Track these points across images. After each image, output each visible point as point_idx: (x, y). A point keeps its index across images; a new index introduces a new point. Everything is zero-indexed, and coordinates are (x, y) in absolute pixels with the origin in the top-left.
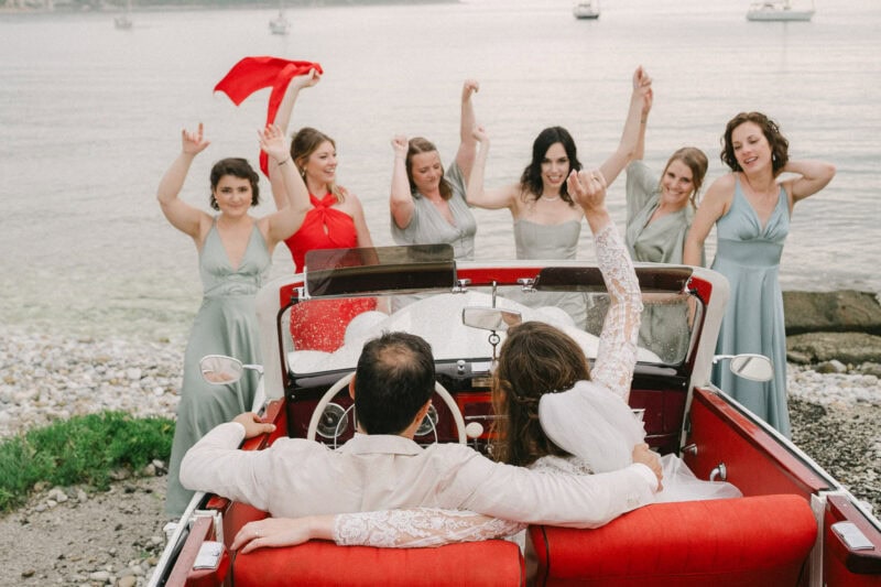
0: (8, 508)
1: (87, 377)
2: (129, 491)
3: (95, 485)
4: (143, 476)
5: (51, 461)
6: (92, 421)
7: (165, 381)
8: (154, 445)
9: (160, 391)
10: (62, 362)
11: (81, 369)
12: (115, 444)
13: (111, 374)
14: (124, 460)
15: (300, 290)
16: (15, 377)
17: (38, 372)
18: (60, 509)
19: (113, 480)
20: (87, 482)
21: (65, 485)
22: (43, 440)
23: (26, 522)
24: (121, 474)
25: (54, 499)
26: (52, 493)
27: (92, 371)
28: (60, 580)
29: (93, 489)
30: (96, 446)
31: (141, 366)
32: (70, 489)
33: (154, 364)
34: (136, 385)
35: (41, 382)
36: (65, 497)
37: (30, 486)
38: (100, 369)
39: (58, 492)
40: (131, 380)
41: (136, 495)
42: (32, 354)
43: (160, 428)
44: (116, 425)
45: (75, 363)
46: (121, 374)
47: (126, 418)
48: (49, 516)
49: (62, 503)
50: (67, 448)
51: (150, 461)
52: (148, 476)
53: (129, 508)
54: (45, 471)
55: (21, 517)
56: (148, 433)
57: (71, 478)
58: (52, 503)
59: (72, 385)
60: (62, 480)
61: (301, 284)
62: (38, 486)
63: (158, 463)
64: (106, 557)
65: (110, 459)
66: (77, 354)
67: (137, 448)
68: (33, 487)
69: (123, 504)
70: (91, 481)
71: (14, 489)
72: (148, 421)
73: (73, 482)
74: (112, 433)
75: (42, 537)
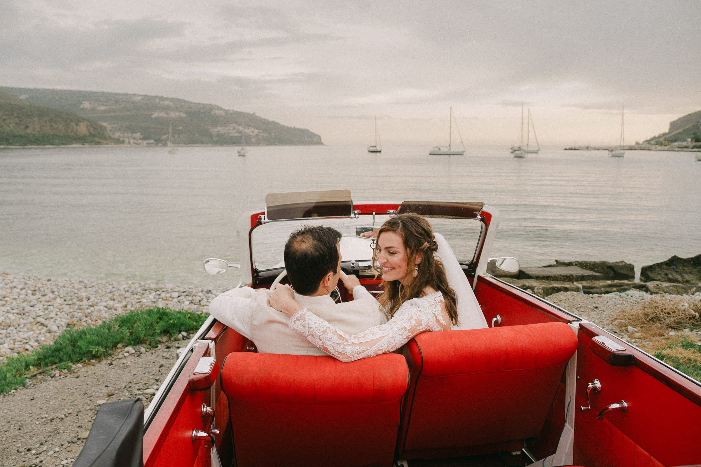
0: (103, 357)
1: (151, 296)
2: (168, 347)
3: (150, 345)
4: (176, 340)
5: (126, 332)
6: (150, 312)
7: (190, 298)
8: (182, 325)
9: (187, 303)
10: (139, 290)
11: (148, 293)
12: (162, 323)
13: (163, 295)
14: (166, 332)
15: (262, 216)
16: (115, 297)
17: (127, 294)
18: (131, 357)
19: (160, 342)
20: (146, 343)
21: (134, 345)
22: (124, 322)
23: (111, 364)
24: (165, 339)
25: (128, 352)
26: (127, 349)
27: (154, 294)
28: (127, 394)
29: (149, 347)
30: (151, 325)
31: (178, 291)
32: (138, 347)
33: (185, 290)
34: (175, 300)
35: (128, 299)
36: (134, 351)
37: (115, 345)
38: (158, 293)
39: (130, 349)
40: (173, 298)
41: (172, 349)
42: (125, 286)
43: (185, 316)
44: (162, 314)
45: (146, 290)
46: (168, 295)
47: (168, 311)
48: (124, 361)
49: (132, 354)
50: (135, 325)
51: (180, 332)
52: (179, 340)
53: (168, 356)
54: (123, 338)
55: (109, 362)
56: (179, 318)
57: (137, 341)
58: (126, 354)
59: (144, 300)
60: (132, 342)
61: (263, 213)
62: (119, 346)
63: (185, 334)
64: (154, 381)
65: (158, 331)
66: (147, 286)
67: (174, 325)
68: (116, 346)
69: (164, 354)
70: (148, 343)
71: (106, 347)
72: (179, 312)
73: (138, 343)
74: (160, 318)
75: (119, 372)
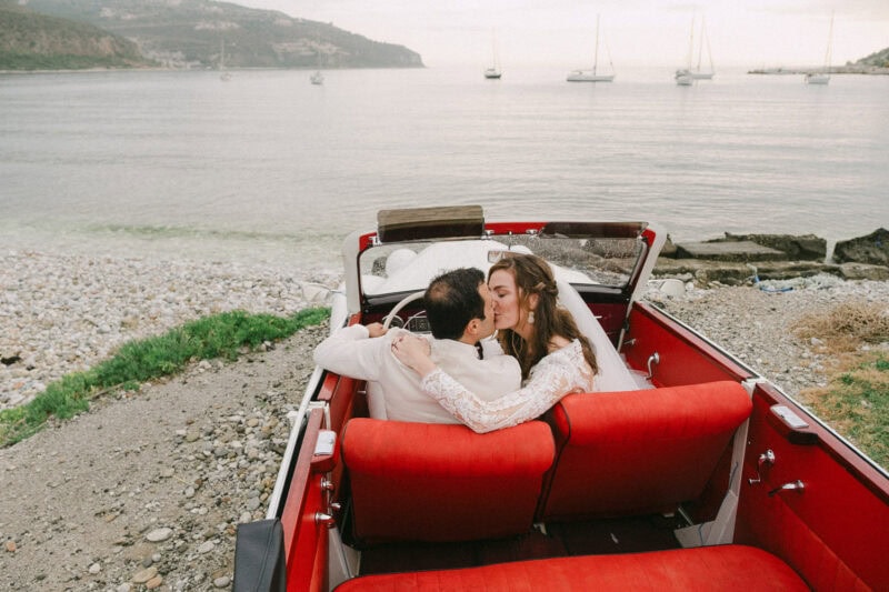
0: (174, 374)
1: (219, 286)
2: (250, 361)
3: (228, 358)
4: (259, 351)
5: (200, 343)
6: (225, 317)
7: (267, 289)
8: (264, 333)
9: (264, 295)
10: (204, 277)
11: (216, 282)
12: (240, 332)
13: (234, 284)
14: (247, 342)
15: (374, 238)
16: (175, 287)
17: (189, 283)
18: (207, 373)
19: (240, 354)
20: (223, 356)
21: (210, 358)
22: (195, 330)
23: (185, 383)
24: (245, 350)
25: (203, 367)
26: (202, 363)
27: (223, 283)
28: (210, 422)
29: (228, 360)
30: (229, 334)
31: (252, 280)
32: (213, 361)
33: (260, 278)
34: (249, 291)
35: (191, 290)
36: (210, 366)
37: (187, 359)
38: (227, 281)
39: (205, 363)
40: (246, 288)
41: (255, 363)
42: (186, 272)
43: (267, 321)
44: (240, 320)
45: (212, 278)
46: (240, 285)
47: (246, 316)
48: (200, 378)
49: (207, 370)
50: (209, 336)
51: (263, 341)
52: (262, 351)
53: (251, 373)
54: (196, 350)
55: (182, 379)
56: (261, 324)
57: (212, 354)
58: (202, 370)
59: (211, 292)
60: (207, 355)
61: (375, 234)
62: (192, 359)
63: (268, 343)
64: (238, 405)
65: (237, 342)
66: (213, 273)
67: (255, 333)
68: (189, 360)
69: (247, 370)
70: (226, 355)
71: (176, 362)
72: (260, 317)
73: (214, 356)
74: (238, 325)
75: (196, 392)
